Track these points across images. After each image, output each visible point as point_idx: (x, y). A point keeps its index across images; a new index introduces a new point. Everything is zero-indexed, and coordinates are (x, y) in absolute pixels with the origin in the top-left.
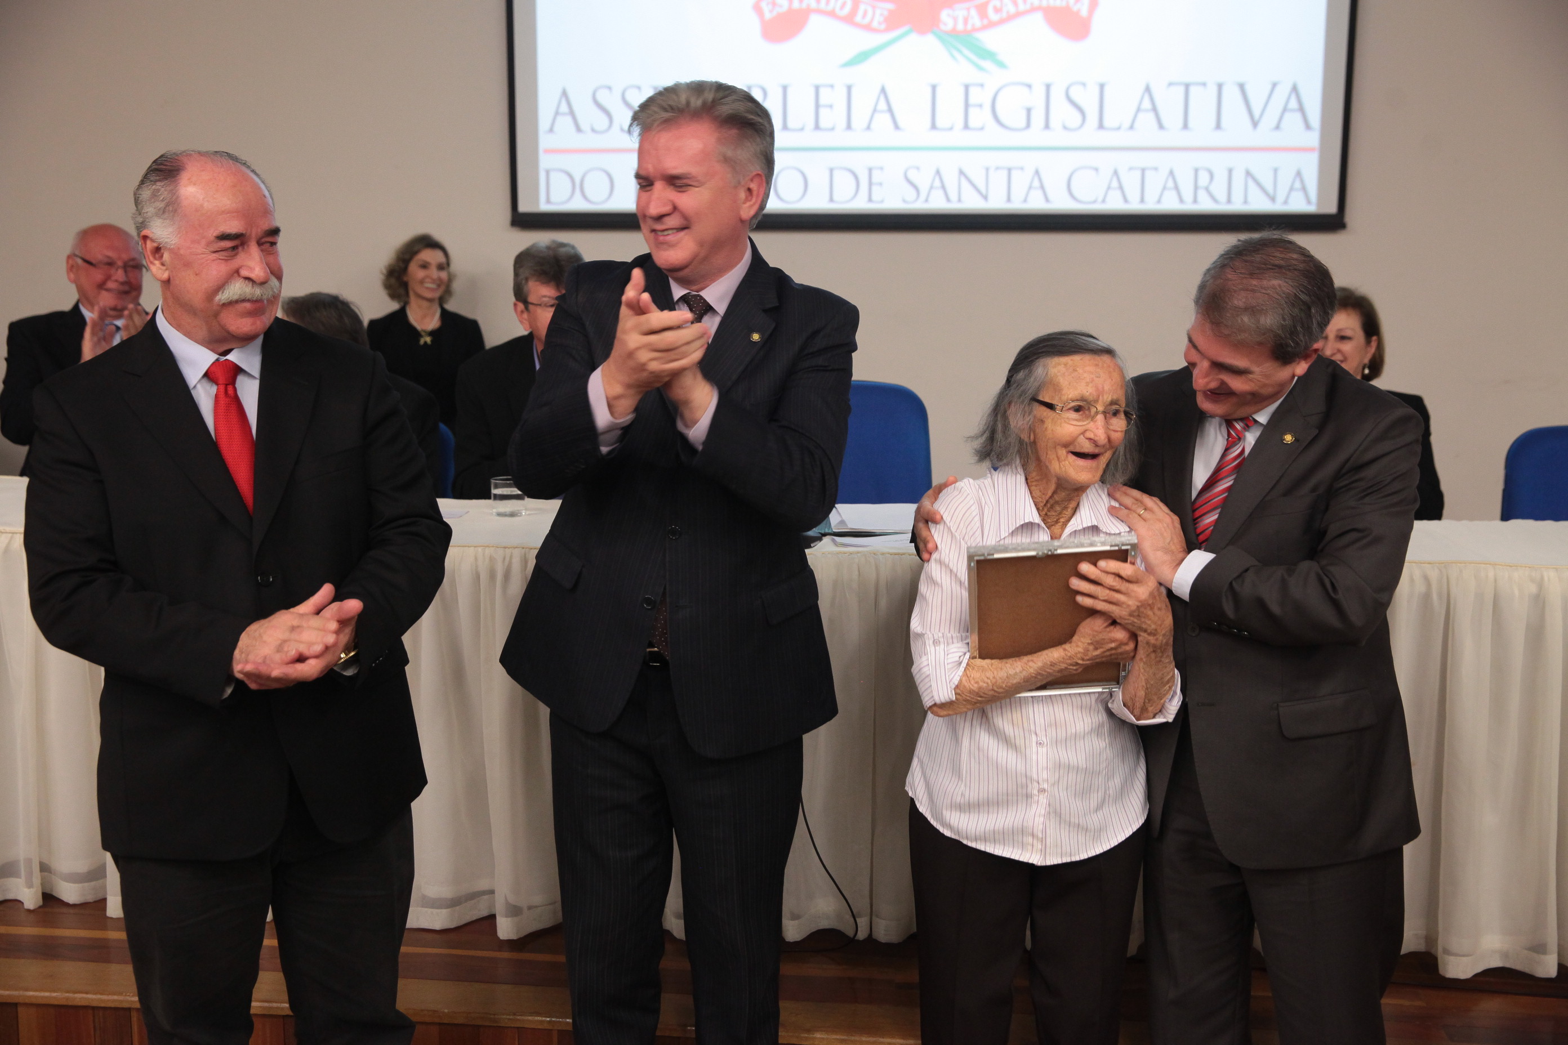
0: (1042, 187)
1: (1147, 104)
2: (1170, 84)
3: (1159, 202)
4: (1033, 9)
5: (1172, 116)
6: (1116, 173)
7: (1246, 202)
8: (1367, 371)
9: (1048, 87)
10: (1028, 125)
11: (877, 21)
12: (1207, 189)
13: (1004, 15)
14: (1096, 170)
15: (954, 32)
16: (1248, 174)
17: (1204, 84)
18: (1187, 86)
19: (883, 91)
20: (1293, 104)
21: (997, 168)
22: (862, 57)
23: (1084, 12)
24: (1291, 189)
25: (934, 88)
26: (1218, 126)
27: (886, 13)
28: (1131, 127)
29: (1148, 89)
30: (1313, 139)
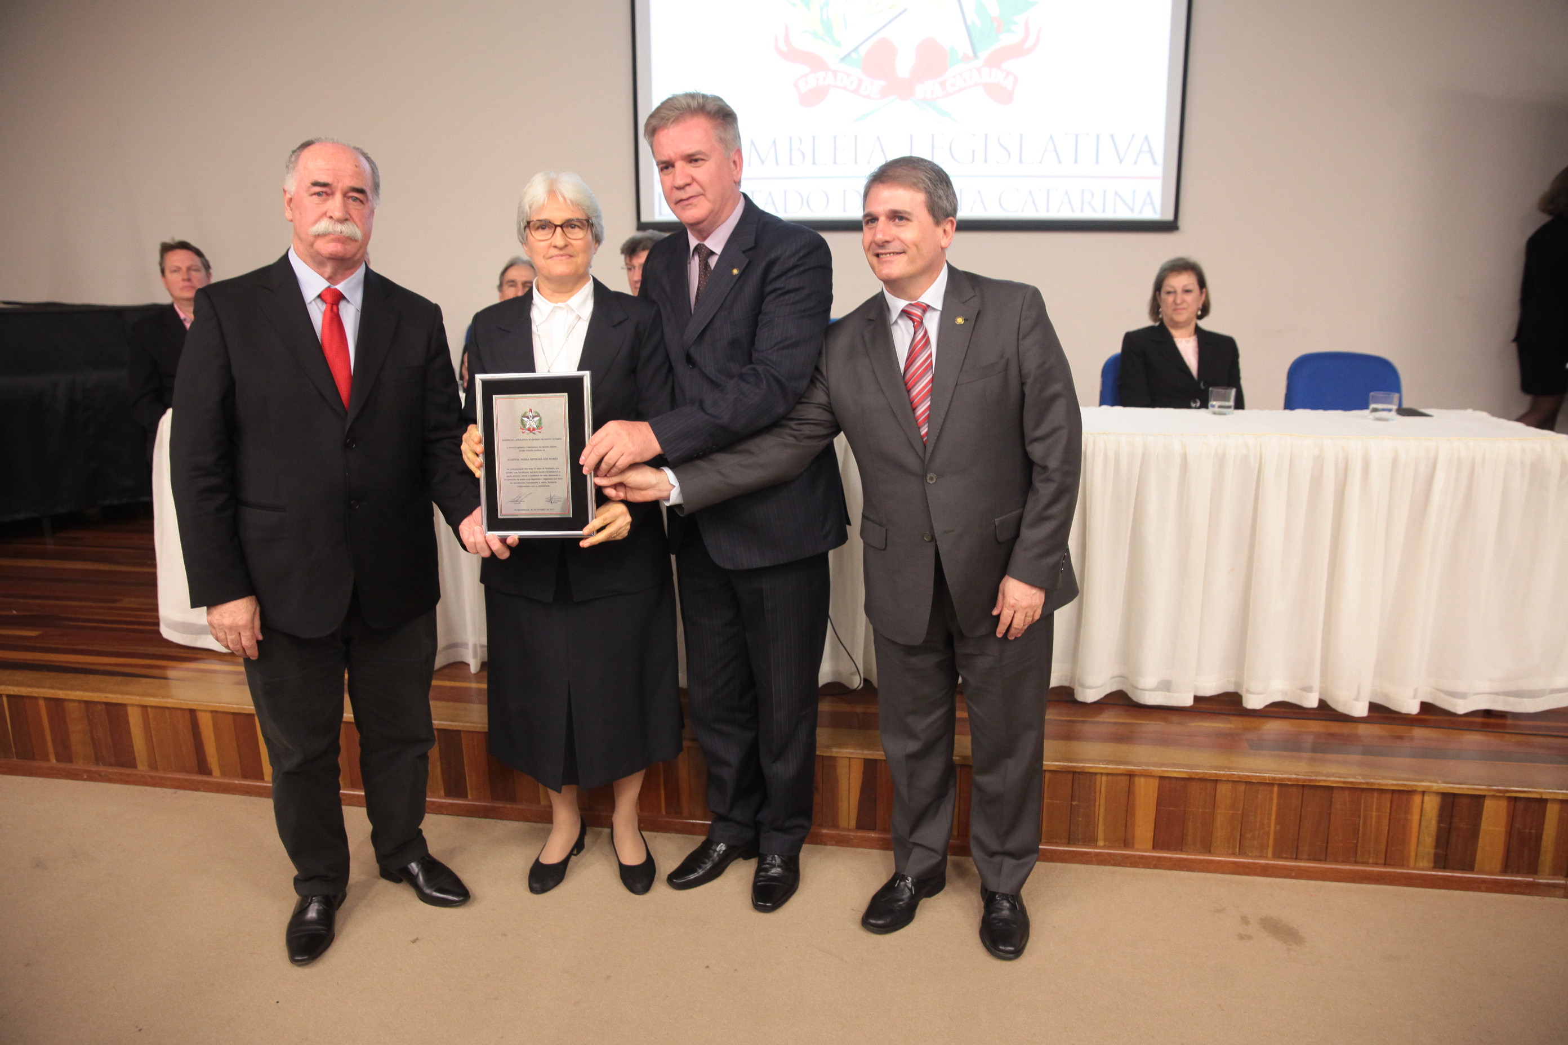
0: (982, 202)
1: (1050, 147)
2: (1066, 134)
3: (1059, 211)
4: (976, 85)
5: (1067, 155)
6: (1030, 192)
7: (1115, 212)
8: (1199, 313)
9: (986, 136)
10: (973, 161)
11: (875, 92)
12: (1090, 203)
13: (957, 88)
14: (1018, 190)
15: (924, 99)
16: (1116, 193)
17: (1088, 135)
18: (1077, 136)
19: (878, 139)
20: (1146, 148)
22: (864, 116)
23: (1010, 87)
24: (1144, 204)
25: (911, 137)
26: (1097, 161)
27: (880, 87)
28: (1041, 162)
29: (1051, 138)
30: (1158, 171)
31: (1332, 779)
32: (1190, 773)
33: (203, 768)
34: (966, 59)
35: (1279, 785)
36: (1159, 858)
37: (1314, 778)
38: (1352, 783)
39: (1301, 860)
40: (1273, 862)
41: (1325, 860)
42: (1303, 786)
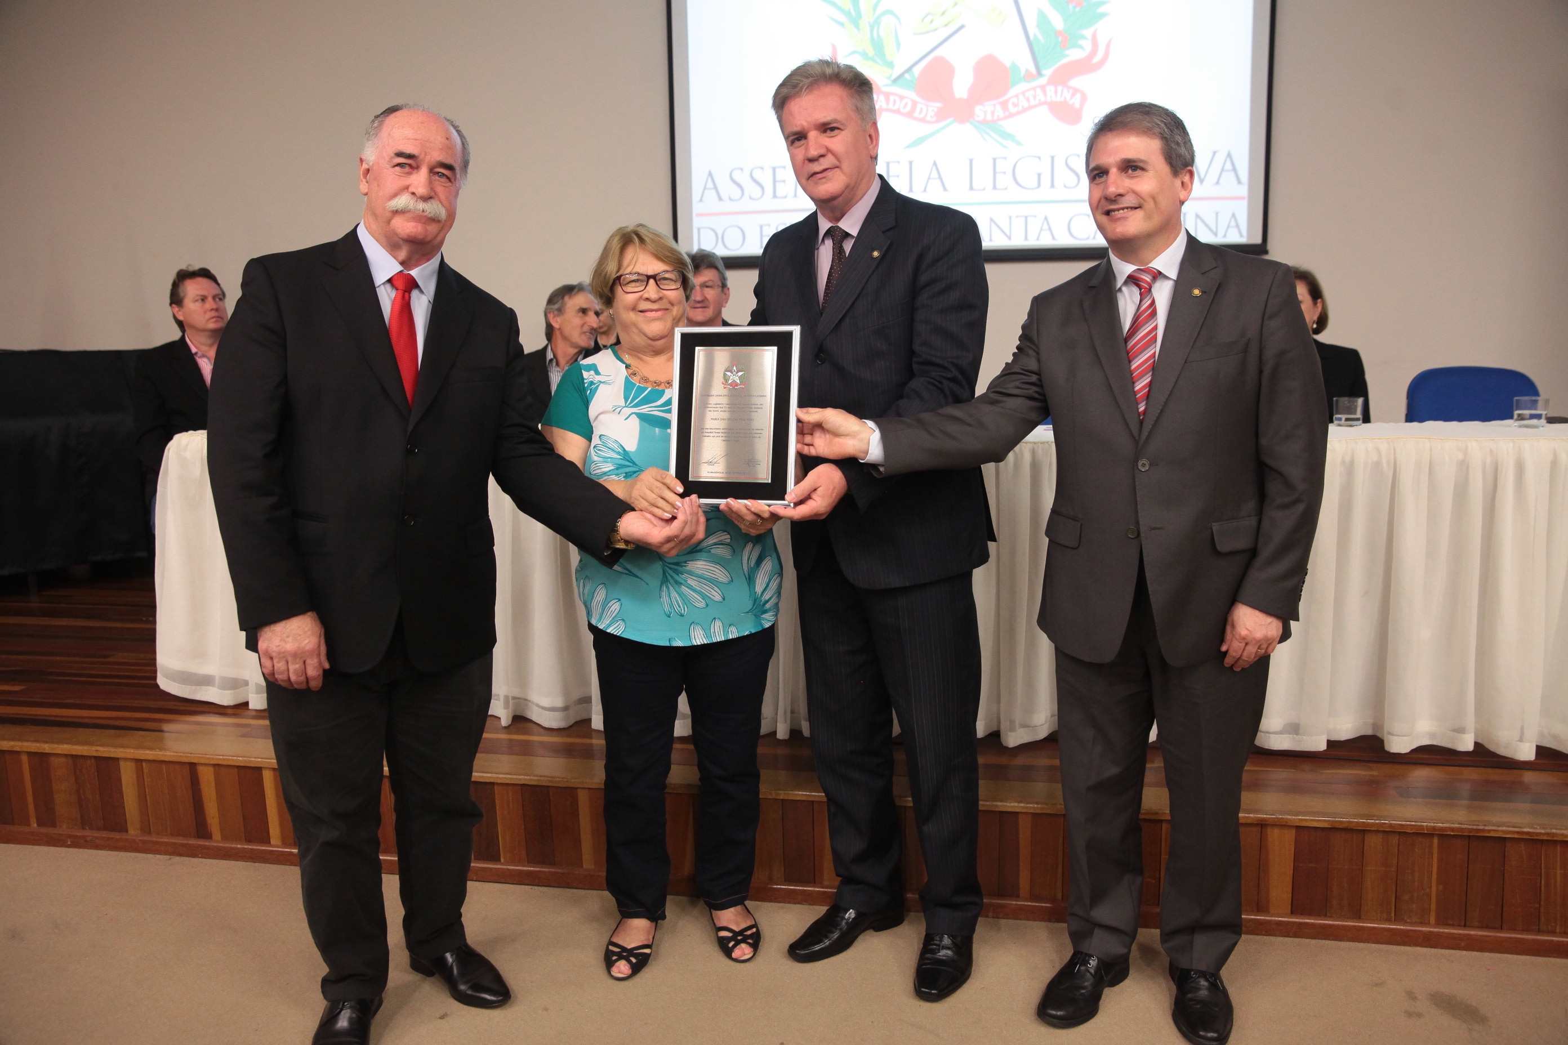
0: (1050, 229)
4: (1041, 104)
8: (1317, 327)
9: (1053, 158)
11: (930, 115)
13: (1020, 108)
15: (984, 122)
16: (1197, 217)
19: (935, 164)
20: (1228, 166)
21: (1017, 217)
22: (920, 141)
23: (1077, 105)
24: (1229, 226)
25: (971, 161)
27: (936, 110)
30: (1243, 191)
31: (1504, 828)
32: (1333, 821)
33: (202, 831)
34: (1028, 77)
35: (1439, 836)
36: (1300, 923)
37: (1482, 827)
38: (1528, 833)
39: (1472, 927)
40: (1436, 930)
41: (1501, 929)
42: (1469, 836)
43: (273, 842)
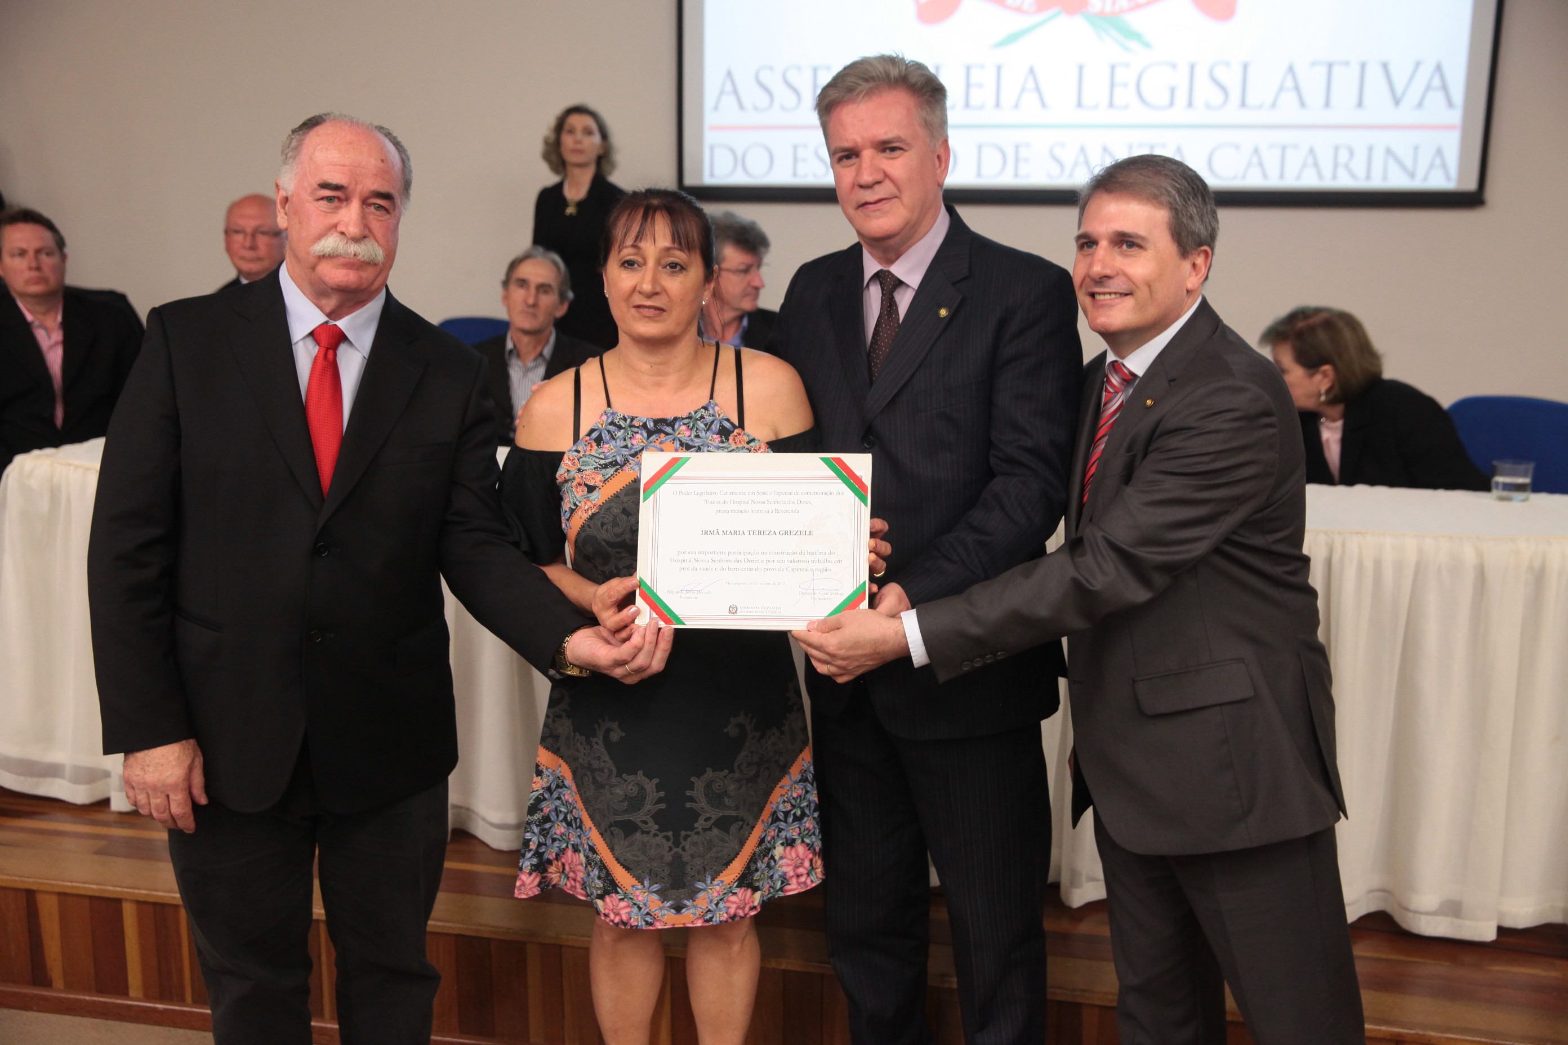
1: (1289, 83)
2: (1314, 64)
3: (1298, 177)
5: (1314, 94)
6: (1256, 151)
7: (1385, 179)
9: (1192, 67)
10: (1172, 103)
11: (1028, 4)
14: (1237, 147)
15: (1102, 15)
16: (1388, 151)
17: (1347, 64)
18: (1330, 66)
19: (1032, 71)
20: (1436, 82)
21: (1140, 146)
22: (1012, 38)
24: (1431, 166)
25: (1081, 68)
26: (1360, 104)
28: (1274, 105)
29: (1291, 69)
30: (1456, 116)
33: (40, 977)
43: (132, 993)
